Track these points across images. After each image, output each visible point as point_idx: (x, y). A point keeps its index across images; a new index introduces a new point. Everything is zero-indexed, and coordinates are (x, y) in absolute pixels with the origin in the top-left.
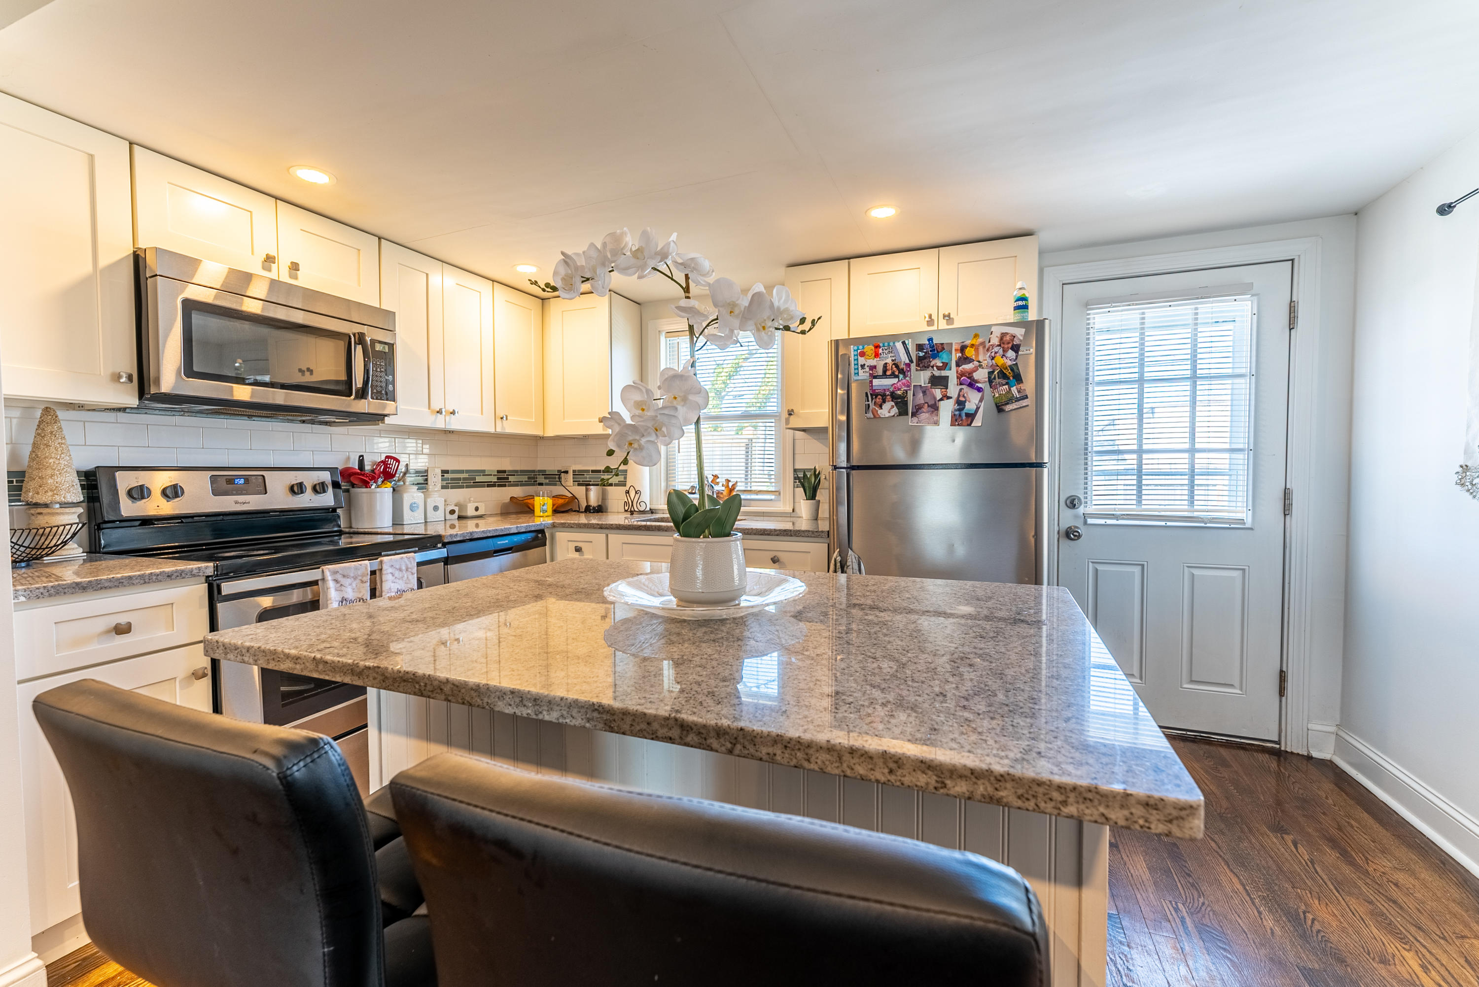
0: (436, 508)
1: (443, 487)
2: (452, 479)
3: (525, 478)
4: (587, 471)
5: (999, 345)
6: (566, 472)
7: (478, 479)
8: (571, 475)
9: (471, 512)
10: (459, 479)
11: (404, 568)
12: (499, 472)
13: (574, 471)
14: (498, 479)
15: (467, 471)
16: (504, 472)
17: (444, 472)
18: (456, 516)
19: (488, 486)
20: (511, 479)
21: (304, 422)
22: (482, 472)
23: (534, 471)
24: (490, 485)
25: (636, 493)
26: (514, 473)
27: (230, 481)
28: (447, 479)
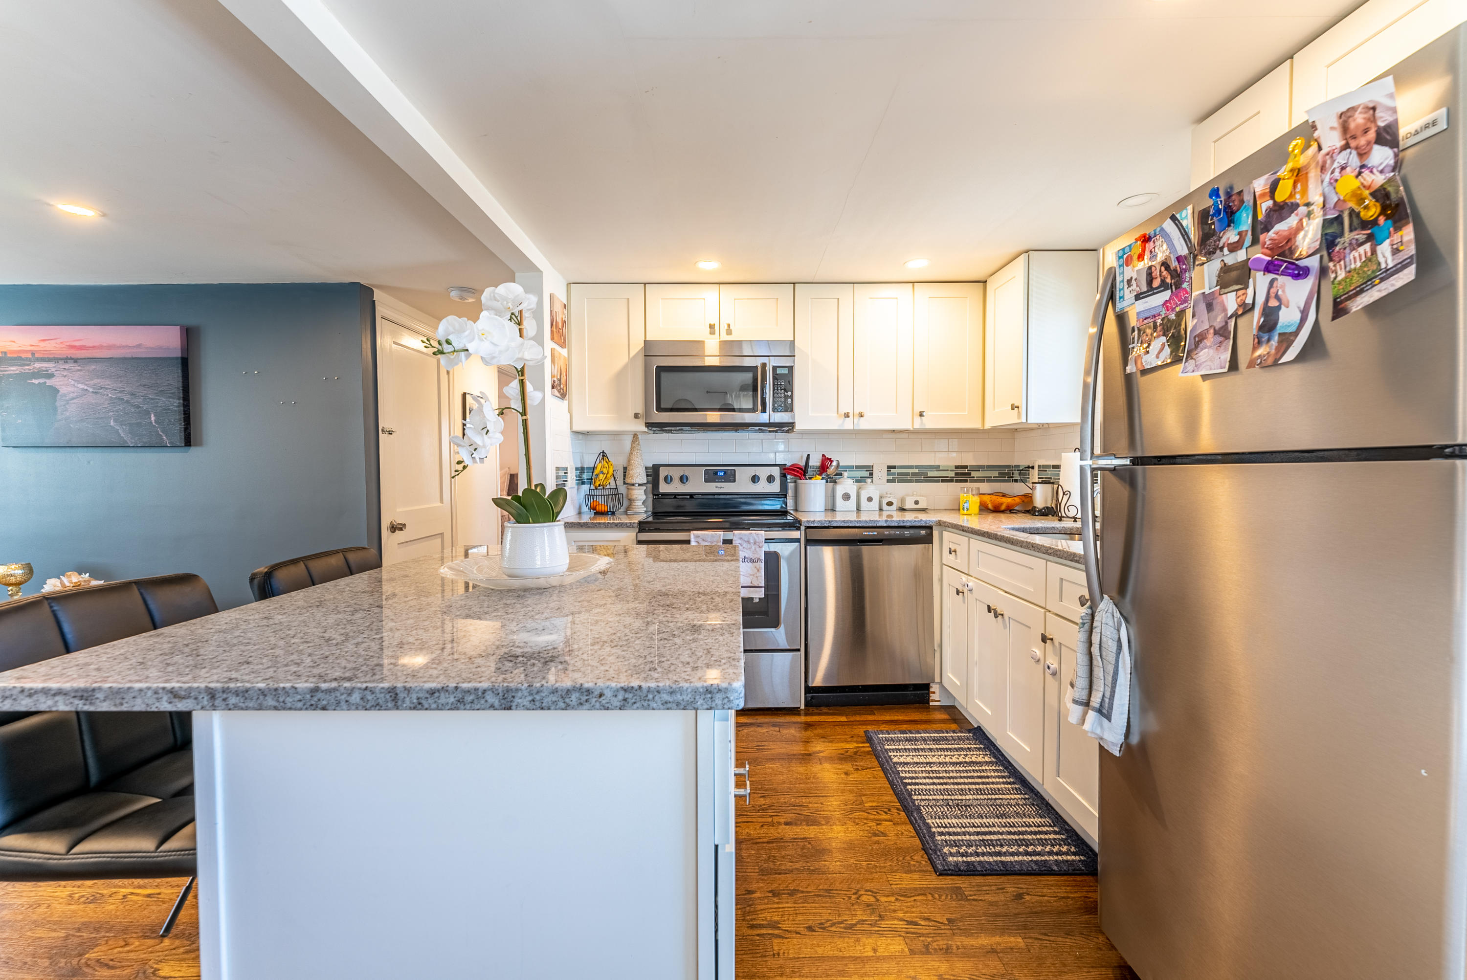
0: (870, 499)
1: (888, 481)
2: (899, 474)
3: (996, 474)
4: (1048, 466)
5: (1346, 146)
6: (1033, 468)
7: (930, 474)
8: (1036, 468)
9: (910, 504)
10: (908, 474)
11: (752, 541)
12: (956, 467)
13: (1039, 466)
14: (956, 474)
15: (917, 467)
16: (966, 467)
17: (890, 467)
18: (894, 507)
19: (942, 481)
20: (974, 474)
21: (770, 431)
22: (937, 468)
23: (1009, 466)
24: (945, 480)
25: (1064, 493)
26: (978, 468)
27: (716, 473)
28: (894, 474)
